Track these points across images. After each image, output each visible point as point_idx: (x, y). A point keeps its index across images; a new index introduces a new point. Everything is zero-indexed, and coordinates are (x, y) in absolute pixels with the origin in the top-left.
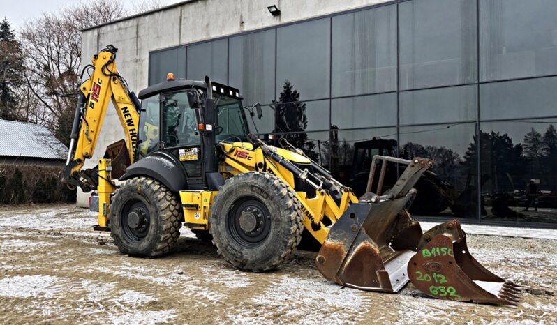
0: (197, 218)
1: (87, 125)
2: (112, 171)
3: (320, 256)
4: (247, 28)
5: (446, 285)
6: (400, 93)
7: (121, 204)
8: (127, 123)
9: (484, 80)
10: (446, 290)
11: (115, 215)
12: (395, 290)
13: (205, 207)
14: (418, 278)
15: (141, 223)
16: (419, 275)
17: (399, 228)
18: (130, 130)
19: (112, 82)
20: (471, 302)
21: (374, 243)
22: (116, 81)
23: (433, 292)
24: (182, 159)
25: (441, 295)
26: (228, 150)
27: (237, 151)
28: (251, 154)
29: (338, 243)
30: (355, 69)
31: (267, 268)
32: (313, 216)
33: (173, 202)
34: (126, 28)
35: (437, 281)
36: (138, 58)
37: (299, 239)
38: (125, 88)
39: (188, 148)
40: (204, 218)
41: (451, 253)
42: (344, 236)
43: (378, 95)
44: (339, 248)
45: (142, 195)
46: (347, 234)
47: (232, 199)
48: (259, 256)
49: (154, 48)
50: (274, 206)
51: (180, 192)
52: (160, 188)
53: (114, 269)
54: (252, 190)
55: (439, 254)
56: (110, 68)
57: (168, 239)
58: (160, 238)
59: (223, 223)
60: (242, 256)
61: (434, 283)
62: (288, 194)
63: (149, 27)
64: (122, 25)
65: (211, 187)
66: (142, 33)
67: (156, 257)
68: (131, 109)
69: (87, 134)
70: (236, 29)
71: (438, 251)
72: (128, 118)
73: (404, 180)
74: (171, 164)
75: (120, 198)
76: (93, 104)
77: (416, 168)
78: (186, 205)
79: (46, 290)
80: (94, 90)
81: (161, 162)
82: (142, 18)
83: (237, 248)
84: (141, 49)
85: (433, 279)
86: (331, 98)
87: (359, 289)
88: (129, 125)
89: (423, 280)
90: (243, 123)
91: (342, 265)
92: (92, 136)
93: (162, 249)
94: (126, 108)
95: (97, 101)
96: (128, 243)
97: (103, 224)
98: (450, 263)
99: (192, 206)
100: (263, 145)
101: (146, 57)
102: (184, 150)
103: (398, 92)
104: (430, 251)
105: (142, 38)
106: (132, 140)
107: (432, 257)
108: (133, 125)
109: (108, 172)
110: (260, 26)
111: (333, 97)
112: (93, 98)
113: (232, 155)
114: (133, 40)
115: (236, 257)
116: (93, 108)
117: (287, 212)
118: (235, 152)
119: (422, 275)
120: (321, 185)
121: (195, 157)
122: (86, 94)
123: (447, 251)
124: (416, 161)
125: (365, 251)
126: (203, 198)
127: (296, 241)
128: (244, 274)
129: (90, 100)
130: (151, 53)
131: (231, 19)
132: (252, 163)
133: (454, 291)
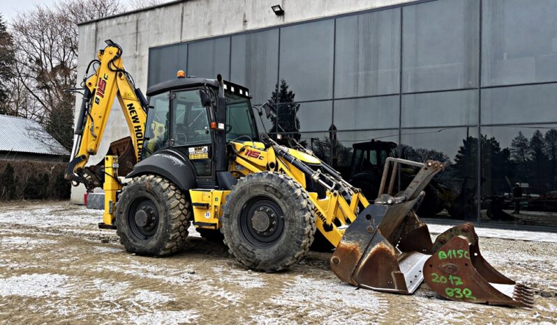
0: (207, 217)
1: (92, 120)
2: (119, 169)
3: (334, 257)
4: (250, 27)
5: (462, 287)
6: (403, 96)
7: (128, 202)
8: (132, 120)
9: (486, 85)
10: (462, 292)
11: (121, 213)
12: (410, 291)
13: (215, 206)
14: (434, 280)
15: (149, 221)
16: (434, 277)
17: (406, 230)
18: (135, 127)
19: (118, 78)
20: (487, 304)
21: (390, 245)
22: (122, 77)
23: (449, 294)
24: (192, 157)
25: (457, 297)
26: (238, 149)
27: (248, 151)
28: (263, 153)
29: (353, 244)
30: (358, 71)
31: (280, 268)
32: (326, 217)
33: (183, 201)
34: (125, 23)
35: (452, 283)
36: (137, 53)
37: (312, 240)
38: (131, 83)
39: (198, 147)
40: (215, 217)
41: (467, 255)
42: (360, 237)
43: (380, 98)
44: (354, 249)
45: (151, 194)
46: (363, 236)
47: (245, 199)
48: (272, 256)
49: (153, 45)
50: (288, 207)
51: (190, 191)
52: (169, 186)
53: (124, 268)
54: (266, 190)
55: (455, 256)
56: (116, 63)
57: (176, 238)
58: (169, 236)
59: (235, 222)
60: (254, 257)
61: (450, 285)
62: (302, 195)
63: (149, 24)
64: (121, 19)
65: (221, 186)
66: (141, 29)
67: (164, 256)
68: (137, 105)
69: (92, 130)
70: (238, 28)
71: (454, 253)
72: (134, 115)
73: (417, 182)
74: (180, 162)
75: (127, 196)
76: (98, 99)
77: (430, 171)
78: (196, 204)
79: (58, 289)
80: (100, 85)
81: (171, 160)
82: (142, 14)
83: (250, 248)
84: (140, 45)
85: (449, 281)
86: (333, 100)
87: (375, 290)
88: (134, 122)
89: (438, 281)
90: (251, 122)
91: (357, 267)
92: (96, 132)
93: (170, 248)
94: (132, 105)
95: (103, 97)
96: (134, 241)
97: (109, 222)
98: (466, 265)
99: (203, 205)
100: (274, 144)
101: (146, 53)
102: (193, 149)
103: (401, 94)
104: (446, 253)
105: (142, 34)
106: (138, 137)
107: (448, 260)
108: (138, 122)
109: (114, 169)
110: (263, 25)
111: (336, 97)
112: (98, 94)
113: (243, 155)
114: (132, 36)
115: (249, 257)
116: (98, 103)
117: (301, 213)
118: (246, 151)
119: (437, 277)
120: (334, 186)
121: (205, 156)
122: (91, 89)
123: (463, 253)
124: (430, 164)
125: (381, 252)
126: (214, 197)
127: (309, 242)
128: (256, 274)
129: (96, 96)
130: (151, 49)
131: (234, 17)
132: (263, 163)
133: (470, 293)
